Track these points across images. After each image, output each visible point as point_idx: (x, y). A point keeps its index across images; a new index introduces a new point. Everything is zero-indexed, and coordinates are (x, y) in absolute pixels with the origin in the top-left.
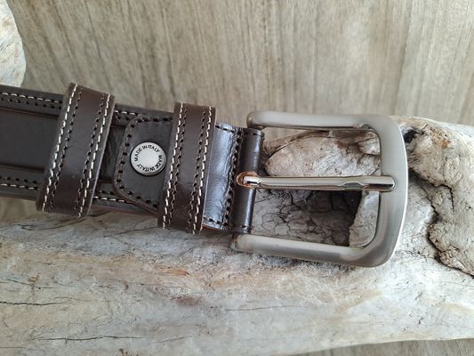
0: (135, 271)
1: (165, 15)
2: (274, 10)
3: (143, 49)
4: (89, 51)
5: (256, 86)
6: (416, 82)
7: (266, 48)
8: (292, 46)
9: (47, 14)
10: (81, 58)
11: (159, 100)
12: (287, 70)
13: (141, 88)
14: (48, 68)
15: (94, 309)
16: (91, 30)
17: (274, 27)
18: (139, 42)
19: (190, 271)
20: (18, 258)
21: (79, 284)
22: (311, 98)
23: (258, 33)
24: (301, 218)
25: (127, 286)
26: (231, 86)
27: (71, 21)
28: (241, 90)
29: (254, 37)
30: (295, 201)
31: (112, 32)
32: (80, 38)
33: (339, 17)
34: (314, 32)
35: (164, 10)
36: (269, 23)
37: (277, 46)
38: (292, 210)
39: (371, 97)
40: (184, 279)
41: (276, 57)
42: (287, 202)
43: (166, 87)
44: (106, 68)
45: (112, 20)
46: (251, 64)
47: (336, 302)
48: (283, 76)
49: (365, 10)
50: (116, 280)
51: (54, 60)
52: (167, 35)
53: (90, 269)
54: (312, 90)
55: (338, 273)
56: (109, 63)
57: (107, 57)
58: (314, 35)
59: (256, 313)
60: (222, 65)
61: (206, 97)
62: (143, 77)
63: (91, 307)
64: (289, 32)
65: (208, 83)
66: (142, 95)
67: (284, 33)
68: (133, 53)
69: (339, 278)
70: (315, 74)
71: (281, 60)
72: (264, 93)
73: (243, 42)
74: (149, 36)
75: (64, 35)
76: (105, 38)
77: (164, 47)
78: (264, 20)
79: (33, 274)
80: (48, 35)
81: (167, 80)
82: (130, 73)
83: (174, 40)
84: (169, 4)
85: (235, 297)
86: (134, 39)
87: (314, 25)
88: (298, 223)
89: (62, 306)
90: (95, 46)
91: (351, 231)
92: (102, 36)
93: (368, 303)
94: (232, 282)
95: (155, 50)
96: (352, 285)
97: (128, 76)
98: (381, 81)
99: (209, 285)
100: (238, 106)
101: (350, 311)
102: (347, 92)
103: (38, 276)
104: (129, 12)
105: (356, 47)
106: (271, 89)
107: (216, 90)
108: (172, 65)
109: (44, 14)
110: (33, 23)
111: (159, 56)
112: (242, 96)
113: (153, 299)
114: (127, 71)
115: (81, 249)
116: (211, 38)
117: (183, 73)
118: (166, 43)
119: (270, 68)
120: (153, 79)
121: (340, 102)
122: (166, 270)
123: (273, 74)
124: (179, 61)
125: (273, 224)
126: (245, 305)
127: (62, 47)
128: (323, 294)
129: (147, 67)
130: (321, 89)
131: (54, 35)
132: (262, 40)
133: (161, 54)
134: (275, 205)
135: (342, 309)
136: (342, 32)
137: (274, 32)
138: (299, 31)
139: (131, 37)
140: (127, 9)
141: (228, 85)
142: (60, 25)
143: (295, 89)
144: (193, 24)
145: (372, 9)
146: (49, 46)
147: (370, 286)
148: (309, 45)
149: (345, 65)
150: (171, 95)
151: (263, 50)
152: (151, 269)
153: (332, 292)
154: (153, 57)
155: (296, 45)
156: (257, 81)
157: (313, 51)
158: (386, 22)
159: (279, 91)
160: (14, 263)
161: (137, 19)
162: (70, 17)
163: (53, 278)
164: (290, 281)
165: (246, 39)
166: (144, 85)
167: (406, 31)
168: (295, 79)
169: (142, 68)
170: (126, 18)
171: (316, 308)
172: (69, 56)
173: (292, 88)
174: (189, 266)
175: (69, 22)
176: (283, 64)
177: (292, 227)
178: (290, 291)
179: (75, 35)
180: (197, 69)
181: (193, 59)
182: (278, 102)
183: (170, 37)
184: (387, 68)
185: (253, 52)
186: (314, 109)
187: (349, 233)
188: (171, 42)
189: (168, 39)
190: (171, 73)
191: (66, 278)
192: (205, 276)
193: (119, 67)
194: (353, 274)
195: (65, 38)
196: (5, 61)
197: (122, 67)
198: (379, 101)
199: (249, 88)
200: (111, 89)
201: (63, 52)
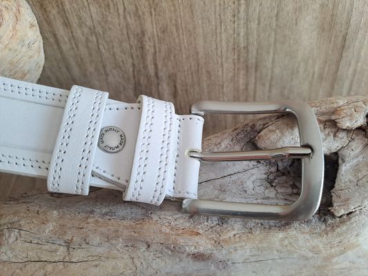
0: (155, 233)
1: (153, 13)
2: (243, 8)
3: (134, 42)
4: (90, 45)
5: (225, 70)
6: (353, 62)
7: (234, 38)
8: (256, 36)
9: (57, 16)
10: (83, 50)
11: (145, 82)
12: (250, 56)
13: (131, 74)
14: (56, 59)
15: (120, 264)
16: (92, 28)
17: (242, 22)
18: (132, 36)
19: (201, 231)
20: (54, 224)
21: (108, 244)
22: (269, 78)
23: (228, 26)
24: (286, 182)
25: (149, 246)
26: (204, 70)
27: (77, 21)
28: (212, 72)
29: (225, 30)
30: (280, 168)
31: (109, 28)
32: (83, 34)
33: (295, 13)
34: (274, 24)
35: (153, 10)
36: (238, 19)
37: (244, 36)
38: (278, 176)
39: (316, 76)
40: (197, 239)
41: (242, 45)
42: (273, 169)
43: (152, 71)
44: (103, 58)
45: (110, 19)
46: (221, 52)
47: (324, 253)
48: (247, 60)
49: (317, 6)
50: (139, 240)
51: (61, 52)
52: (155, 30)
53: (116, 231)
54: (270, 71)
55: (325, 230)
56: (106, 54)
57: (105, 49)
58: (274, 27)
59: (257, 264)
60: (197, 53)
61: (183, 78)
62: (133, 65)
63: (118, 263)
64: (254, 25)
65: (186, 68)
66: (132, 79)
67: (249, 26)
68: (126, 45)
69: (327, 234)
70: (273, 58)
71: (246, 48)
72: (231, 75)
73: (216, 33)
74: (139, 31)
75: (69, 31)
76: (104, 34)
77: (152, 40)
78: (234, 16)
79: (68, 237)
80: (57, 32)
81: (153, 66)
82: (123, 61)
83: (160, 34)
84: (157, 5)
85: (240, 252)
86: (128, 34)
87: (274, 18)
88: (283, 187)
89: (94, 263)
90: (95, 40)
91: (333, 194)
92: (101, 33)
93: (350, 253)
94: (236, 240)
95: (144, 43)
96: (338, 240)
97: (121, 64)
98: (325, 63)
99: (218, 243)
100: (208, 85)
101: (334, 260)
102: (298, 72)
103: (72, 239)
104: (124, 12)
105: (307, 37)
106: (236, 71)
107: (192, 74)
108: (157, 54)
109: (54, 15)
110: (44, 22)
111: (147, 47)
112: (212, 78)
113: (171, 256)
114: (120, 60)
115: (106, 214)
116: (190, 31)
117: (166, 61)
118: (153, 37)
119: (236, 54)
120: (141, 66)
121: (292, 80)
122: (181, 231)
123: (239, 59)
124: (163, 50)
125: (262, 188)
126: (248, 259)
127: (68, 42)
128: (314, 247)
129: (137, 56)
130: (277, 71)
131: (61, 31)
132: (232, 32)
133: (148, 46)
134: (264, 172)
135: (328, 259)
136: (296, 25)
137: (242, 26)
138: (262, 25)
139: (125, 33)
140: (122, 9)
141: (202, 69)
142: (67, 24)
143: (256, 71)
144: (176, 20)
145: (322, 5)
146: (57, 41)
147: (353, 240)
148: (269, 35)
149: (298, 50)
150: (155, 78)
151: (232, 40)
152: (168, 231)
153: (321, 246)
154: (142, 48)
155: (259, 36)
156: (225, 65)
157: (272, 40)
158: (332, 15)
159: (242, 72)
160: (51, 228)
161: (131, 17)
162: (75, 17)
163: (85, 240)
164: (286, 238)
165: (218, 32)
166: (134, 71)
167: (348, 23)
168: (256, 62)
169: (132, 57)
170: (121, 17)
171: (307, 259)
172: (73, 48)
173: (253, 70)
174: (199, 227)
175: (74, 22)
176: (248, 51)
177: (279, 191)
178: (287, 246)
179: (79, 32)
180: (177, 57)
181: (175, 49)
182: (241, 81)
183: (157, 32)
184: (330, 52)
185: (224, 43)
186: (270, 86)
187: (332, 196)
188: (158, 36)
189: (155, 33)
190: (156, 60)
191: (96, 239)
192: (214, 236)
193: (114, 56)
194: (338, 230)
195: (70, 34)
196: (31, 57)
197: (117, 57)
198: (322, 78)
199: (218, 71)
200: (107, 75)
201: (68, 46)
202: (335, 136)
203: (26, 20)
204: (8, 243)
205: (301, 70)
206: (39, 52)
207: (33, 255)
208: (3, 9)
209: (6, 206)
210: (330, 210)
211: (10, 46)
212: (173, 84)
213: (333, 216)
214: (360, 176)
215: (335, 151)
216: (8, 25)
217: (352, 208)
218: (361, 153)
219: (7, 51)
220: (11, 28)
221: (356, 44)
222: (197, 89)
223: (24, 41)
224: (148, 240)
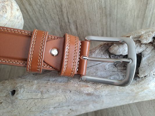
0: (72, 87)
3: (58, 9)
4: (40, 12)
5: (97, 17)
6: (152, 10)
7: (100, 4)
10: (38, 14)
11: (64, 25)
12: (107, 11)
13: (58, 22)
14: (27, 19)
15: (61, 98)
16: (41, 5)
18: (57, 7)
19: (89, 85)
20: (36, 85)
21: (56, 92)
22: (116, 19)
25: (71, 91)
26: (88, 18)
27: (34, 3)
28: (92, 19)
29: (96, 1)
31: (48, 5)
32: (37, 8)
37: (104, 3)
39: (136, 16)
40: (88, 88)
43: (66, 20)
44: (46, 17)
45: (47, 1)
46: (95, 10)
47: (135, 91)
48: (106, 12)
50: (67, 90)
51: (29, 16)
52: (66, 4)
53: (59, 87)
54: (116, 16)
55: (136, 83)
56: (47, 15)
57: (47, 13)
59: (111, 96)
60: (85, 11)
61: (80, 22)
62: (59, 18)
63: (60, 98)
65: (80, 18)
66: (59, 24)
68: (55, 11)
69: (136, 84)
70: (117, 11)
71: (105, 7)
72: (99, 19)
73: (92, 3)
74: (60, 5)
76: (46, 7)
77: (65, 8)
79: (41, 90)
81: (67, 18)
82: (54, 17)
83: (68, 5)
85: (104, 92)
86: (55, 6)
88: (120, 67)
89: (51, 98)
92: (44, 6)
93: (145, 91)
94: (102, 88)
95: (62, 9)
96: (141, 86)
97: (54, 18)
98: (139, 11)
99: (95, 89)
100: (90, 24)
101: (140, 93)
102: (128, 15)
103: (43, 91)
106: (102, 17)
107: (83, 20)
108: (68, 13)
109: (25, 2)
110: (21, 5)
111: (64, 11)
112: (92, 21)
113: (79, 94)
114: (53, 17)
115: (54, 81)
116: (81, 3)
117: (72, 15)
118: (66, 6)
119: (101, 10)
120: (62, 18)
121: (125, 19)
122: (82, 86)
123: (102, 12)
124: (70, 11)
125: (112, 68)
126: (107, 94)
127: (32, 11)
128: (132, 89)
129: (60, 15)
130: (119, 16)
131: (28, 8)
132: (98, 1)
133: (64, 10)
135: (137, 93)
139: (54, 6)
142: (30, 4)
143: (110, 16)
146: (27, 12)
147: (146, 86)
148: (115, 2)
149: (127, 7)
150: (68, 23)
151: (99, 5)
152: (77, 86)
153: (134, 89)
154: (62, 11)
155: (110, 2)
156: (97, 15)
159: (104, 17)
160: (35, 87)
162: (33, 1)
163: (48, 90)
165: (93, 2)
166: (59, 21)
168: (110, 13)
169: (58, 15)
171: (129, 93)
172: (34, 14)
175: (33, 3)
176: (106, 9)
177: (119, 68)
178: (121, 89)
179: (36, 7)
180: (76, 14)
181: (75, 10)
182: (104, 21)
183: (67, 4)
184: (142, 6)
185: (95, 6)
186: (116, 22)
187: (139, 70)
188: (68, 6)
189: (67, 5)
190: (68, 16)
191: (52, 90)
192: (94, 87)
193: (51, 16)
194: (141, 83)
195: (32, 8)
196: (19, 22)
197: (52, 16)
198: (138, 17)
199: (94, 18)
200: (49, 23)
201: (32, 13)
202: (140, 46)
203: (15, 8)
204: (20, 93)
205: (129, 15)
206: (22, 19)
207: (29, 97)
208: (6, 6)
209: (17, 80)
210: (138, 76)
211: (11, 20)
212: (75, 24)
213: (139, 78)
214: (150, 62)
215: (140, 52)
216: (9, 12)
217: (146, 74)
218: (150, 53)
219: (10, 22)
220: (10, 13)
221: (153, 2)
222: (86, 26)
223: (15, 17)
224: (70, 89)
